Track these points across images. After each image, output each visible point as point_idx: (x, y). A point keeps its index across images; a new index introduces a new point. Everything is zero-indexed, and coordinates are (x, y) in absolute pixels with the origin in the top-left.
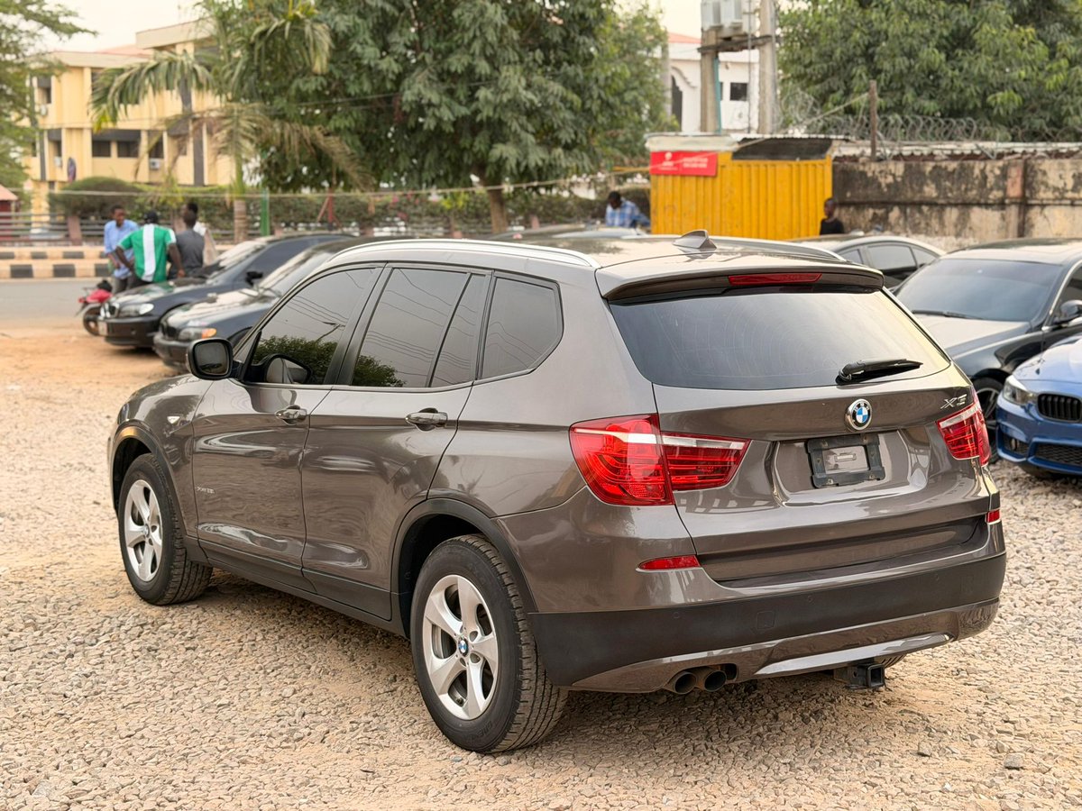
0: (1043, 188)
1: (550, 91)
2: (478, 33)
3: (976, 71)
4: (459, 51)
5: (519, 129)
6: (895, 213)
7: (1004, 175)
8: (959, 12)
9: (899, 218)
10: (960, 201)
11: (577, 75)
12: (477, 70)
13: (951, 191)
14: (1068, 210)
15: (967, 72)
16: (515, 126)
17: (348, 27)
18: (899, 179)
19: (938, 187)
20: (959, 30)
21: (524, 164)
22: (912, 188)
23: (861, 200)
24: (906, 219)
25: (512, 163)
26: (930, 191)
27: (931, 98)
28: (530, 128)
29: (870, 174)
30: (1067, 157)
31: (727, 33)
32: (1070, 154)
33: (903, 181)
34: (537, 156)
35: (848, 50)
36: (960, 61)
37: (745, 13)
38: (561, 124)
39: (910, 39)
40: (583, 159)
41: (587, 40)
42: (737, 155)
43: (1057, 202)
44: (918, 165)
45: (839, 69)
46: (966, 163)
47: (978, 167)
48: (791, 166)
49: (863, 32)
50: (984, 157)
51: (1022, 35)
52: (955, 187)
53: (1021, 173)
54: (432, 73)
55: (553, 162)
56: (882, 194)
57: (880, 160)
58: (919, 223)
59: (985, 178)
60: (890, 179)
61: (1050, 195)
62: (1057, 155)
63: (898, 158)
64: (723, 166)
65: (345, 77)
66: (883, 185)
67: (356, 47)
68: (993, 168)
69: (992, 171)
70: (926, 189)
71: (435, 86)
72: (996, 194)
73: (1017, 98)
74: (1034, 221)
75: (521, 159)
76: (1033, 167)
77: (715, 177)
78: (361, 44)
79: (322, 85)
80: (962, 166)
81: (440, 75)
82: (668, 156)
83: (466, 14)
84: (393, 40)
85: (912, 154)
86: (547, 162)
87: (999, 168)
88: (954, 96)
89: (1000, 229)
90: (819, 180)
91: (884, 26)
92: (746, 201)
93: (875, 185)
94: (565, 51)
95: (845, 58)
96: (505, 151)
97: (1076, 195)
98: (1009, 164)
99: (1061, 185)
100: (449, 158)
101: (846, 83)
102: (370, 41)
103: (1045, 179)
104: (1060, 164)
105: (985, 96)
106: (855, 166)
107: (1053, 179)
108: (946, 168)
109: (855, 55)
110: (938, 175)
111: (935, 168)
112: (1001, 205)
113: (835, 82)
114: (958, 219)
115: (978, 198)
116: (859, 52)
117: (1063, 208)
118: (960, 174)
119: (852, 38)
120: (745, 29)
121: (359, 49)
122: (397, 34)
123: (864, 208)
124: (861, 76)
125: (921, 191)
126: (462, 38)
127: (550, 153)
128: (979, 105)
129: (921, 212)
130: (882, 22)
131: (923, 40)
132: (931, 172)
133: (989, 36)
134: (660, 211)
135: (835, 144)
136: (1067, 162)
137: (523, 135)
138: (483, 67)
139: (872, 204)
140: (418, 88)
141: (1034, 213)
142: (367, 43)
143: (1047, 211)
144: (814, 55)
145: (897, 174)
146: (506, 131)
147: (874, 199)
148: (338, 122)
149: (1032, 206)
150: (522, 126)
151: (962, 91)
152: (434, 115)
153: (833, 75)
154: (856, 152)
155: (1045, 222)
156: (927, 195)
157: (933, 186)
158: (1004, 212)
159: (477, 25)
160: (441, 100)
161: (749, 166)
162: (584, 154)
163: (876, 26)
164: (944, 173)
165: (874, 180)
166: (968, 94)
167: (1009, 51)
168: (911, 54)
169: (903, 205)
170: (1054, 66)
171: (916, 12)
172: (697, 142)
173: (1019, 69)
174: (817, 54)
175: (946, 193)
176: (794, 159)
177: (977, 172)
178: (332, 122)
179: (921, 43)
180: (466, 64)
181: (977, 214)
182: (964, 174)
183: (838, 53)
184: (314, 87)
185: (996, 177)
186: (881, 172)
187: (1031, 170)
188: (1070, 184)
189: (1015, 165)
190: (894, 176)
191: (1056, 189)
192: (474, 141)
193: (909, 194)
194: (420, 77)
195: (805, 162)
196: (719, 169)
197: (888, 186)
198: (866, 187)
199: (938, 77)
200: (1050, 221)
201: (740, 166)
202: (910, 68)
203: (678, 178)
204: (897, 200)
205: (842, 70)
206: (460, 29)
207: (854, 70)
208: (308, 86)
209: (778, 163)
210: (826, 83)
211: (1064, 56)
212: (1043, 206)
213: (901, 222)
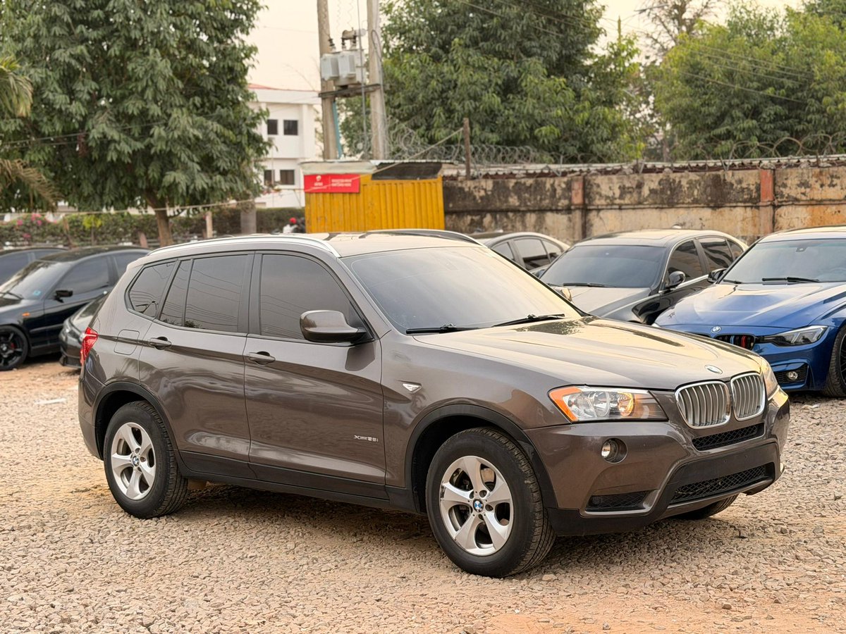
0: (598, 197)
1: (210, 128)
2: (150, 83)
3: (525, 111)
4: (133, 97)
5: (187, 159)
6: (488, 219)
7: (569, 187)
8: (508, 66)
9: (491, 222)
10: (537, 208)
11: (228, 116)
12: (151, 113)
13: (530, 201)
14: (617, 212)
15: (518, 111)
16: (184, 157)
17: (42, 78)
18: (489, 193)
19: (519, 198)
20: (508, 79)
21: (192, 187)
22: (500, 199)
23: (461, 209)
24: (496, 223)
25: (182, 188)
26: (514, 201)
27: (492, 131)
28: (196, 159)
29: (467, 190)
30: (614, 174)
31: (343, 82)
32: (615, 172)
33: (492, 194)
34: (202, 181)
35: (428, 96)
36: (512, 102)
37: (357, 67)
38: (219, 155)
39: (474, 87)
40: (236, 182)
41: (235, 88)
42: (375, 176)
43: (609, 207)
44: (504, 182)
45: (421, 109)
46: (539, 179)
47: (549, 182)
48: (413, 183)
49: (438, 81)
50: (552, 175)
51: (557, 83)
52: (532, 197)
53: (581, 187)
54: (111, 115)
55: (214, 186)
56: (477, 204)
57: (473, 178)
58: (507, 226)
59: (555, 190)
60: (482, 193)
61: (603, 202)
62: (605, 172)
63: (487, 176)
64: (364, 185)
65: (38, 119)
66: (478, 197)
67: (48, 95)
68: (560, 183)
69: (559, 185)
70: (511, 200)
71: (114, 125)
72: (563, 203)
73: (557, 131)
74: (593, 222)
75: (189, 184)
76: (589, 181)
77: (358, 193)
78: (52, 92)
79: (20, 126)
80: (536, 182)
81: (116, 116)
82: (319, 178)
83: (139, 68)
84: (78, 89)
85: (497, 174)
86: (210, 185)
87: (564, 183)
88: (510, 131)
89: (568, 228)
90: (434, 194)
91: (455, 76)
92: (383, 211)
93: (471, 198)
94: (216, 97)
95: (425, 101)
96: (176, 177)
97: (622, 202)
98: (572, 180)
99: (611, 194)
100: (125, 184)
101: (426, 120)
102: (59, 90)
103: (599, 190)
104: (610, 179)
105: (532, 129)
106: (455, 184)
107: (605, 190)
108: (525, 183)
109: (433, 99)
110: (519, 189)
111: (516, 183)
112: (568, 210)
113: (419, 120)
114: (536, 222)
115: (550, 205)
116: (436, 95)
117: (613, 211)
118: (535, 188)
119: (430, 86)
120: (358, 79)
121: (51, 96)
122: (80, 84)
123: (463, 216)
124: (439, 115)
125: (507, 201)
126: (136, 87)
127: (211, 178)
128: (528, 136)
129: (507, 217)
130: (452, 74)
131: (483, 87)
132: (513, 187)
133: (533, 84)
134: (314, 221)
135: (444, 166)
136: (614, 177)
137: (190, 164)
138: (155, 110)
139: (469, 213)
140: (101, 127)
141: (592, 215)
142: (56, 91)
143: (602, 214)
144: (401, 98)
145: (488, 189)
146: (175, 161)
147: (471, 209)
148: (31, 156)
149: (591, 210)
150: (189, 157)
151: (514, 126)
152: (115, 149)
153: (416, 114)
154: (454, 172)
155: (601, 222)
156: (511, 204)
157: (516, 197)
158: (570, 216)
159: (149, 76)
160: (120, 137)
161: (384, 184)
162: (237, 178)
163: (448, 76)
164: (523, 187)
165: (470, 193)
166: (520, 128)
167: (547, 95)
168: (476, 98)
169: (494, 212)
170: (580, 106)
171: (477, 66)
172: (341, 167)
173: (555, 109)
174: (404, 98)
175: (525, 203)
176: (416, 179)
177: (548, 186)
178: (27, 156)
179: (482, 89)
180: (140, 107)
181: (550, 218)
182: (538, 188)
183: (420, 97)
184: (13, 129)
185: (563, 189)
186: (475, 187)
187: (589, 184)
188: (617, 195)
189: (577, 180)
190: (485, 190)
191: (607, 197)
192: (147, 170)
193: (498, 204)
194: (101, 118)
195: (423, 181)
196: (362, 187)
197: (481, 198)
198: (464, 199)
199: (496, 116)
200: (604, 221)
201: (378, 184)
202: (476, 108)
203: (328, 195)
204: (489, 208)
205: (423, 110)
206: (133, 80)
207: (435, 110)
208: (8, 126)
209: (403, 181)
210: (412, 119)
211: (587, 99)
212: (599, 210)
213: (493, 225)
